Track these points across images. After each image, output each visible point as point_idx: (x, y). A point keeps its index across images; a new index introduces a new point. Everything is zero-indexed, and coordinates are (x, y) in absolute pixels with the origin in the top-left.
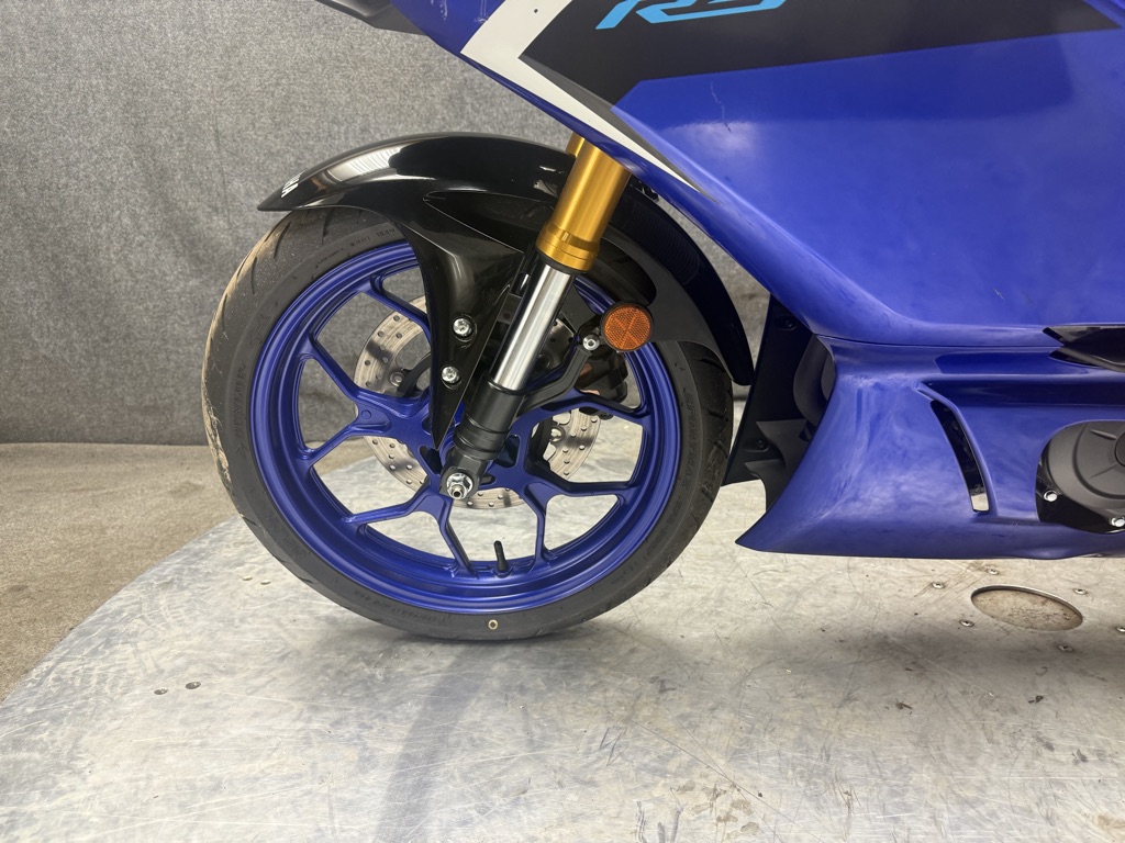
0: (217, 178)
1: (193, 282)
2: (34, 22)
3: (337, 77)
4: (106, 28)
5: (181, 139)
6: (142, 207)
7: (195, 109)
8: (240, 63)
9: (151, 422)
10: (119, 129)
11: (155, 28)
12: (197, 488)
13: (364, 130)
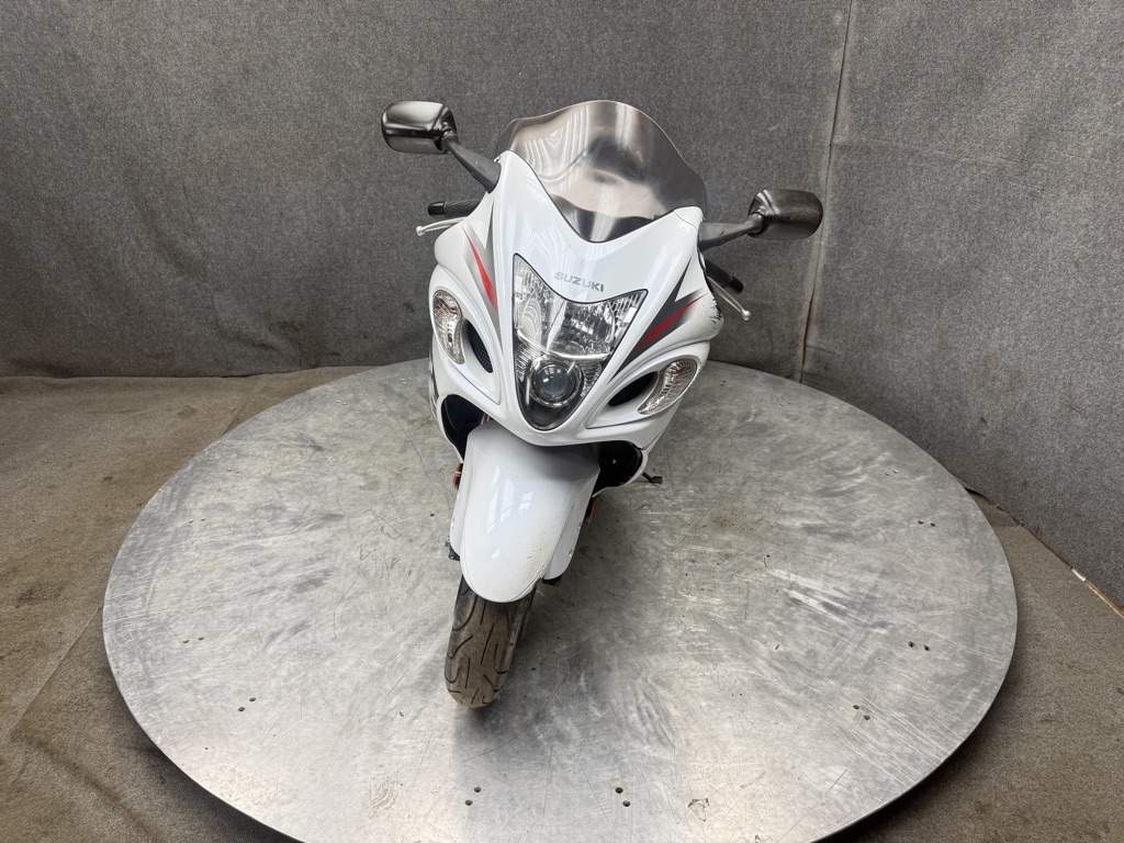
0: (188, 216)
1: (179, 279)
2: (61, 122)
3: (257, 152)
4: (107, 126)
5: (161, 193)
6: (142, 233)
7: (169, 174)
8: (195, 146)
9: (161, 363)
10: (122, 187)
11: (139, 125)
12: (194, 411)
13: (278, 185)
